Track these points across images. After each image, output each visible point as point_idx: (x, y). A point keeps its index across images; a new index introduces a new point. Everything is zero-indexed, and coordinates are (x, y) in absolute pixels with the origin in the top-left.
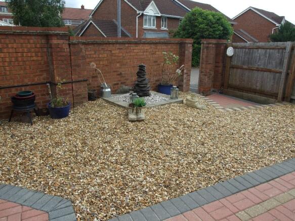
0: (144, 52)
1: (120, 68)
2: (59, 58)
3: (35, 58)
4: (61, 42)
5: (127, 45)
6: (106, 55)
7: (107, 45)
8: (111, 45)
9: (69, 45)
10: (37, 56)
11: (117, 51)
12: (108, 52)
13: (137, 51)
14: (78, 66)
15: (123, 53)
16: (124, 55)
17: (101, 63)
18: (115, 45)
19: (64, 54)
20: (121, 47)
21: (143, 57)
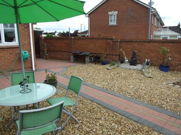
0: (154, 46)
1: (138, 53)
2: (109, 46)
3: (105, 46)
4: (110, 41)
5: (142, 43)
6: (131, 47)
7: (132, 43)
8: (134, 43)
9: (113, 42)
10: (105, 45)
11: (137, 45)
12: (131, 45)
13: (149, 46)
14: (115, 49)
15: (140, 46)
16: (141, 47)
17: (128, 49)
18: (136, 43)
19: (111, 45)
20: (139, 43)
21: (153, 49)
